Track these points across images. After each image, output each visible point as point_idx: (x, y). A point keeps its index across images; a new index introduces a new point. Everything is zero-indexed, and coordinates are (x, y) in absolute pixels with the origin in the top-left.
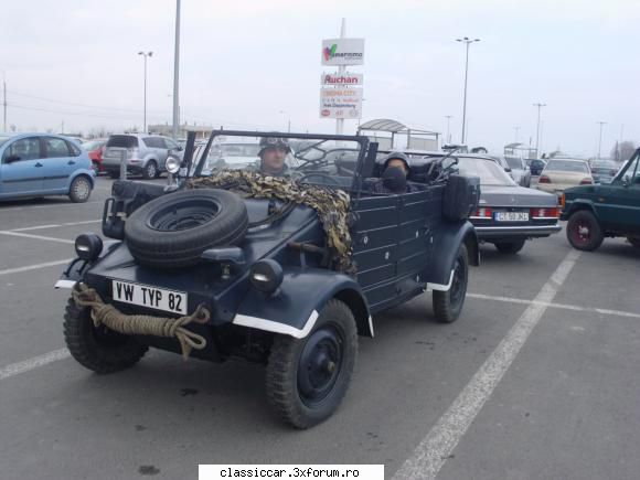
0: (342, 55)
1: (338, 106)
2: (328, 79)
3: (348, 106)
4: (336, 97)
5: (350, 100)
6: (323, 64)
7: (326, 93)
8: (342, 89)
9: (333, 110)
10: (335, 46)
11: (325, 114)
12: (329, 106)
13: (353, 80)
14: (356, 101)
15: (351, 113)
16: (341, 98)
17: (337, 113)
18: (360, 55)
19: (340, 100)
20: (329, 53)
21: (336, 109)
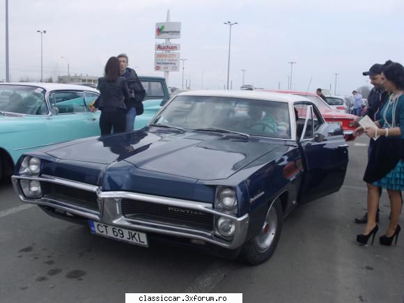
0: (167, 32)
1: (165, 64)
2: (159, 47)
3: (171, 63)
4: (164, 58)
5: (172, 60)
6: (156, 38)
7: (158, 56)
8: (168, 53)
9: (162, 66)
10: (163, 27)
11: (157, 68)
12: (160, 63)
13: (174, 48)
14: (176, 60)
15: (173, 68)
16: (167, 58)
17: (165, 68)
18: (179, 32)
19: (167, 60)
20: (160, 31)
21: (164, 66)
